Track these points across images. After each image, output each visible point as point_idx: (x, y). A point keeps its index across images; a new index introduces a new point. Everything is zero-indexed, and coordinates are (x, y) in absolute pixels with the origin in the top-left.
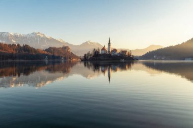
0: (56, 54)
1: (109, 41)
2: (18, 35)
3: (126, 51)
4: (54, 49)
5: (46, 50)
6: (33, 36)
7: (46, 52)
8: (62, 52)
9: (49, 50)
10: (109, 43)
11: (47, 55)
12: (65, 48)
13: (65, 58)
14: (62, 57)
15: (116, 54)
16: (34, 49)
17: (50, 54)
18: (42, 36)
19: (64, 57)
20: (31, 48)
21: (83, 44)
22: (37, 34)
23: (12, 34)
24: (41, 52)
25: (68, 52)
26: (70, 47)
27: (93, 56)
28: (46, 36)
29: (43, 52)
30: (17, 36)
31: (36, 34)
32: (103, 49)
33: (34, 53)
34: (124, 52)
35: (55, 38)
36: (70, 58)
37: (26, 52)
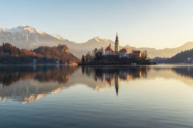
0: (49, 56)
1: (117, 38)
3: (139, 52)
4: (46, 49)
5: (34, 50)
6: (20, 31)
7: (34, 54)
8: (58, 52)
9: (39, 50)
10: (117, 41)
11: (36, 57)
12: (62, 48)
13: (61, 62)
14: (57, 60)
15: (125, 55)
16: (18, 49)
17: (40, 56)
18: (32, 31)
19: (59, 59)
20: (14, 48)
21: (89, 41)
22: (25, 29)
24: (27, 54)
25: (65, 53)
26: (68, 46)
27: (94, 59)
29: (31, 53)
31: (23, 28)
32: (108, 49)
33: (17, 55)
34: (136, 53)
35: (49, 34)
36: (68, 62)
37: (7, 53)
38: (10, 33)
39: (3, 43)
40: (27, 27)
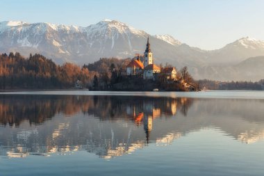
1: (148, 45)
2: (68, 28)
6: (101, 30)
18: (121, 30)
22: (110, 26)
23: (54, 27)
28: (131, 28)
30: (65, 31)
31: (107, 24)
33: (48, 74)
37: (31, 71)
38: (84, 34)
39: (31, 55)
40: (113, 22)
